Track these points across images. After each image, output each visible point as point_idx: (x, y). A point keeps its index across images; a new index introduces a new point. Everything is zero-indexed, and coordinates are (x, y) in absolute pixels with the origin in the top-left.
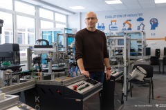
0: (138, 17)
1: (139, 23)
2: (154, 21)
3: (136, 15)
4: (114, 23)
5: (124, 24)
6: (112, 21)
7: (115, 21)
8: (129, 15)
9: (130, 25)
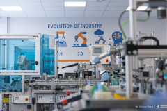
0: (95, 29)
1: (97, 37)
2: (117, 36)
3: (92, 26)
4: (60, 36)
5: (76, 38)
6: (58, 33)
7: (63, 33)
8: (84, 26)
9: (85, 39)
